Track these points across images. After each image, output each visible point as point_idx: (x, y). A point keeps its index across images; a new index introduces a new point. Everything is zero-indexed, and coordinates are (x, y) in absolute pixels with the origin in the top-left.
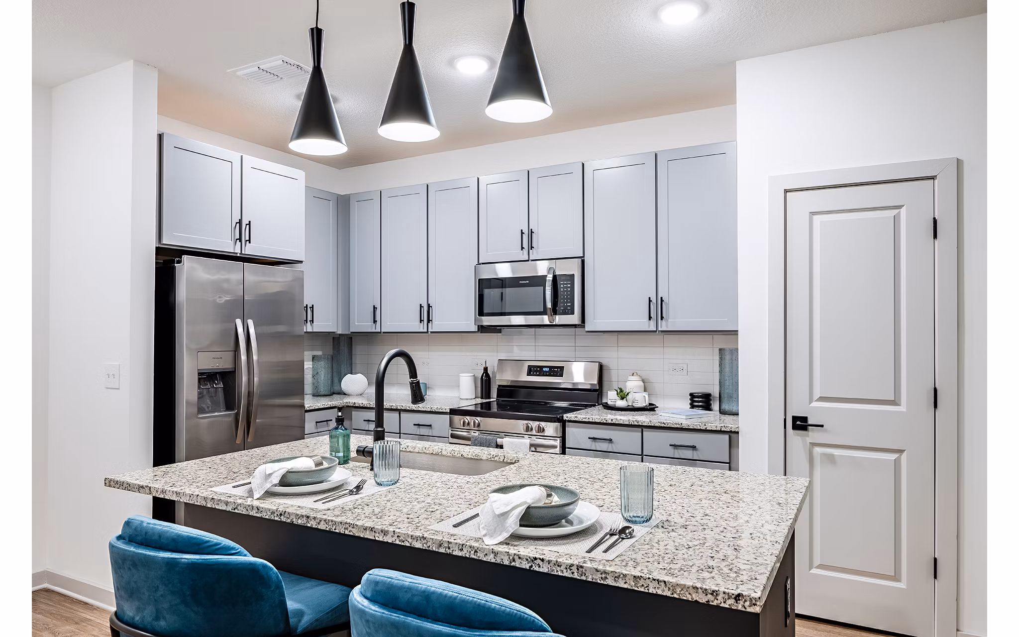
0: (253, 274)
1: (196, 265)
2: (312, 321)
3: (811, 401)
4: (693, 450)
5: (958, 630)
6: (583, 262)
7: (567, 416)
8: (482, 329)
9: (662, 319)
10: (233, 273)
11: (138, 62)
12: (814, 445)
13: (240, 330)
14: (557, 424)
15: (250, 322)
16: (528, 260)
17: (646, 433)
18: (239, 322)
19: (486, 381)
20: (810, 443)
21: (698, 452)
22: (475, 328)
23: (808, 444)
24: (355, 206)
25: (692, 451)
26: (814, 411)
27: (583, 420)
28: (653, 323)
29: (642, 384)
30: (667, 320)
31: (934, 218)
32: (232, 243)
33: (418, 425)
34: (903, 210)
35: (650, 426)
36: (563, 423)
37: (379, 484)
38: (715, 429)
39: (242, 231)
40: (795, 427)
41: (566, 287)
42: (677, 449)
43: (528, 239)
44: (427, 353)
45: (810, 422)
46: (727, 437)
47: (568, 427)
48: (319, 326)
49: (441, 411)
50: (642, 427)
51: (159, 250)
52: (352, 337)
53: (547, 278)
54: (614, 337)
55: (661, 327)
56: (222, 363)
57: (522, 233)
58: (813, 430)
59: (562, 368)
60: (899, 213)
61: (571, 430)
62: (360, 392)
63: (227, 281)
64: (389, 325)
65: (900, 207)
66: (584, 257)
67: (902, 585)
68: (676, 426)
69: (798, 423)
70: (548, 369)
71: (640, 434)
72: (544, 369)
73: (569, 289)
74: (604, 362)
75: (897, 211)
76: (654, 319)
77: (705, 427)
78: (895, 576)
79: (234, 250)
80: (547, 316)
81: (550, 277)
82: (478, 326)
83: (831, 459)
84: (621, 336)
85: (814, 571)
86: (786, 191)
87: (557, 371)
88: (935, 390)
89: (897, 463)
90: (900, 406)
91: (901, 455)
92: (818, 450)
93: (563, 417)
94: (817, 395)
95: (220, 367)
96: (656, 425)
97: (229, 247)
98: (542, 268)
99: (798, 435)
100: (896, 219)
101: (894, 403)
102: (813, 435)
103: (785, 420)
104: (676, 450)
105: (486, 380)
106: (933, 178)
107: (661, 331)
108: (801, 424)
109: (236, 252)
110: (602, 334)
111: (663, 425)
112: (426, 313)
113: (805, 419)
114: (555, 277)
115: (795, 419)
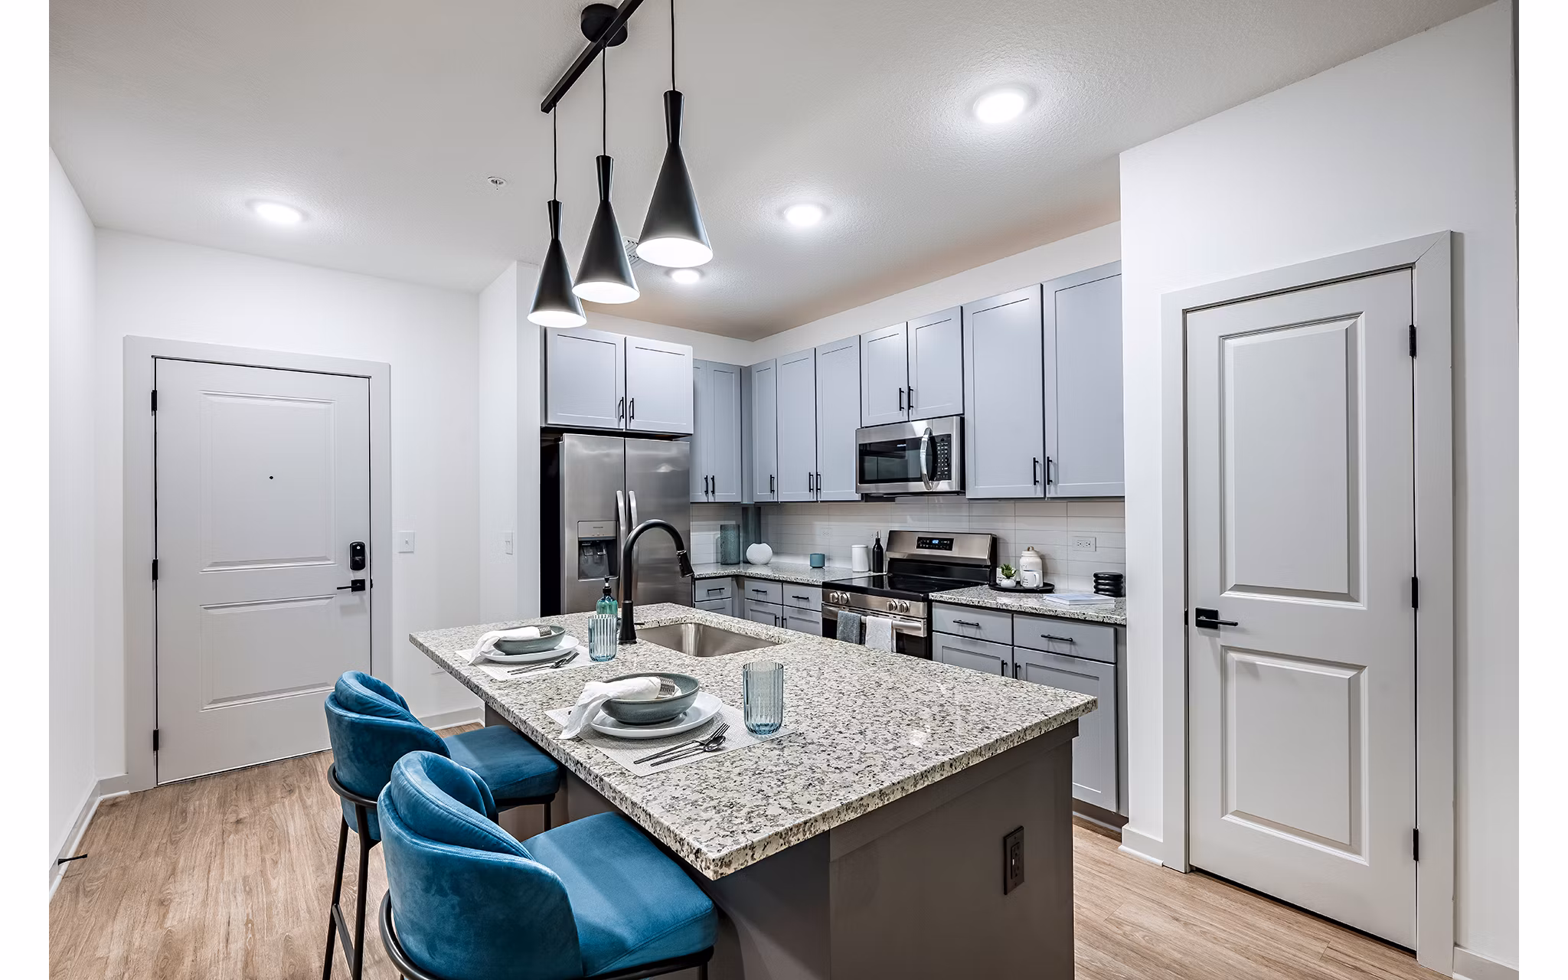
0: (636, 449)
1: (576, 442)
2: (713, 492)
3: (1223, 589)
4: (1071, 644)
5: (1456, 944)
6: (962, 421)
7: (933, 596)
8: (867, 498)
9: (1048, 484)
10: (613, 449)
11: (521, 262)
12: (1227, 649)
13: (621, 504)
14: (921, 604)
15: (631, 493)
16: (909, 421)
17: (1018, 620)
18: (619, 493)
19: (877, 556)
20: (1222, 646)
21: (1076, 647)
22: (858, 497)
23: (1219, 647)
24: (756, 376)
25: (1069, 646)
26: (1228, 603)
27: (949, 600)
28: (1039, 488)
29: (1039, 560)
30: (1056, 485)
31: (1412, 327)
32: (617, 420)
33: (797, 597)
34: (1361, 320)
35: (1020, 611)
36: (930, 604)
37: (594, 659)
38: (1096, 620)
39: (626, 407)
40: (1199, 624)
41: (943, 450)
42: (1052, 641)
43: (907, 398)
44: (827, 523)
45: (1222, 618)
46: (1111, 630)
47: (935, 607)
48: (721, 496)
49: (816, 583)
50: (1013, 613)
51: (544, 431)
52: (760, 508)
53: (923, 439)
54: (1011, 504)
55: (1049, 493)
56: (606, 531)
57: (901, 391)
58: (1225, 630)
59: (951, 540)
60: (1354, 326)
61: (938, 612)
62: (764, 561)
63: (608, 455)
64: (783, 496)
65: (1357, 315)
66: (963, 414)
67: (1362, 860)
68: (1049, 613)
69: (1204, 618)
70: (936, 542)
71: (1010, 620)
72: (934, 542)
73: (946, 452)
74: (999, 533)
75: (1352, 321)
76: (1041, 484)
77: (1084, 616)
78: (1350, 845)
79: (619, 425)
80: (923, 483)
81: (925, 438)
82: (862, 494)
83: (1252, 670)
84: (1019, 504)
85: (1229, 818)
86: (1185, 312)
87: (947, 544)
88: (1415, 581)
89: (1353, 685)
90: (1357, 602)
91: (1359, 673)
92: (1233, 656)
93: (928, 595)
94: (1231, 583)
95: (601, 536)
96: (1027, 610)
97: (614, 424)
98: (919, 429)
99: (1205, 634)
100: (1350, 336)
101: (1350, 596)
102: (1225, 636)
103: (1186, 614)
104: (1050, 643)
105: (877, 552)
106: (1410, 266)
107: (1051, 498)
108: (1208, 619)
109: (621, 428)
110: (997, 501)
111: (1034, 611)
112: (815, 482)
113: (1214, 614)
114: (932, 439)
115: (1199, 612)
